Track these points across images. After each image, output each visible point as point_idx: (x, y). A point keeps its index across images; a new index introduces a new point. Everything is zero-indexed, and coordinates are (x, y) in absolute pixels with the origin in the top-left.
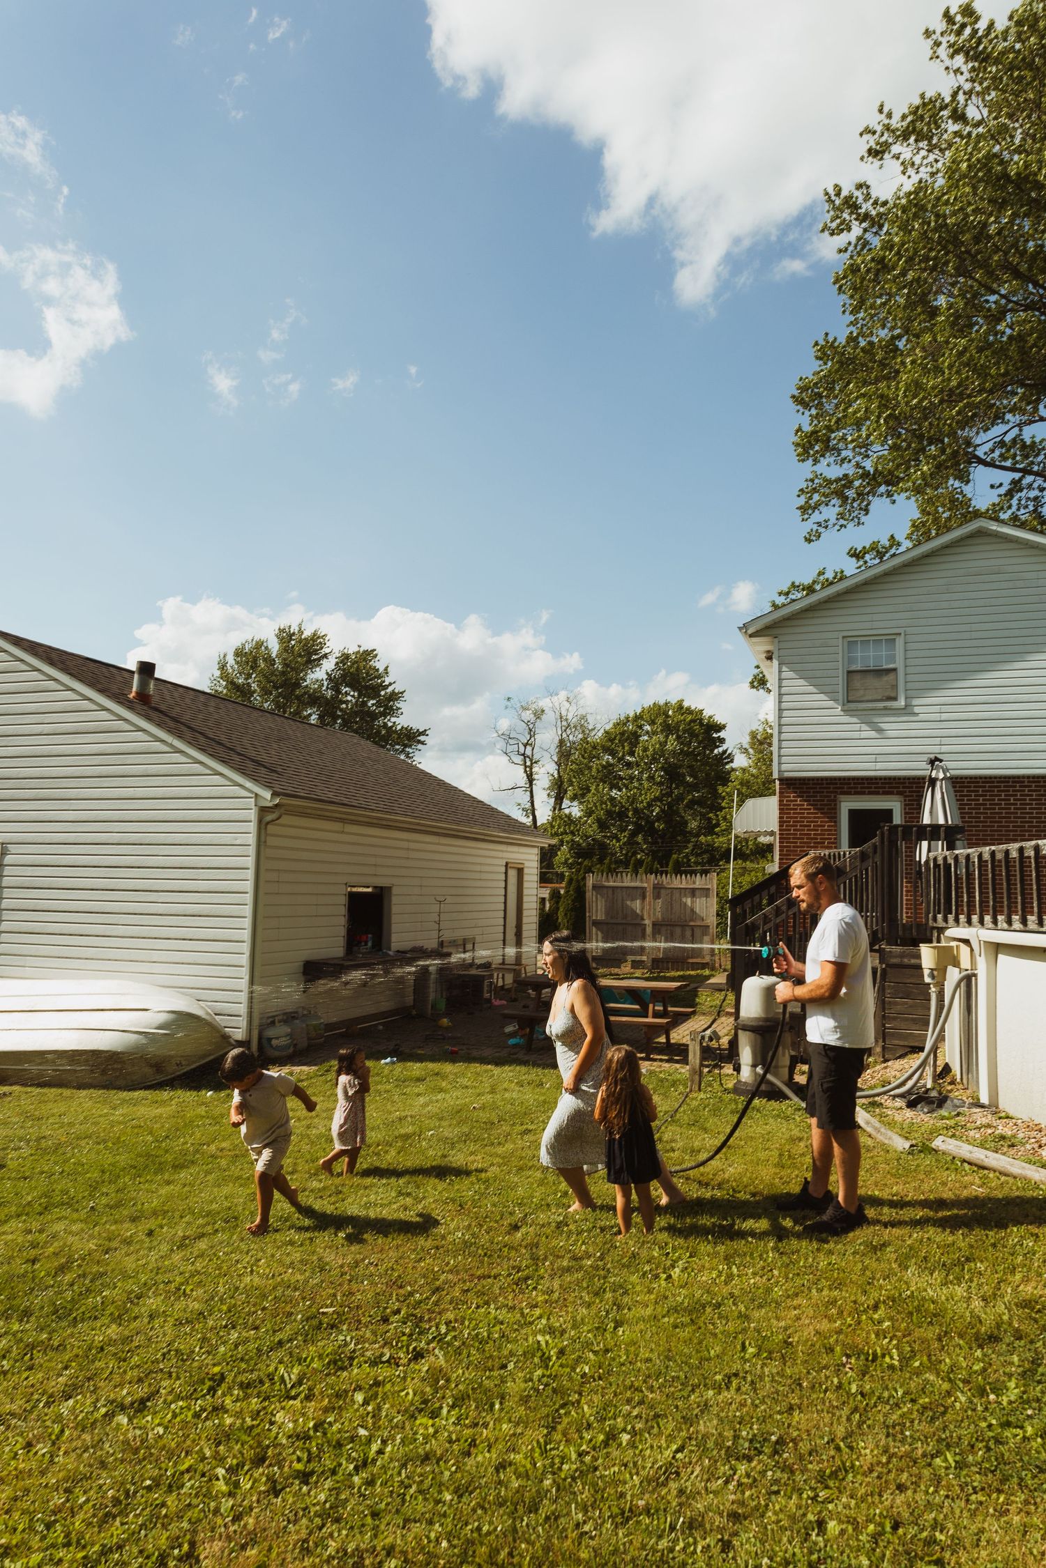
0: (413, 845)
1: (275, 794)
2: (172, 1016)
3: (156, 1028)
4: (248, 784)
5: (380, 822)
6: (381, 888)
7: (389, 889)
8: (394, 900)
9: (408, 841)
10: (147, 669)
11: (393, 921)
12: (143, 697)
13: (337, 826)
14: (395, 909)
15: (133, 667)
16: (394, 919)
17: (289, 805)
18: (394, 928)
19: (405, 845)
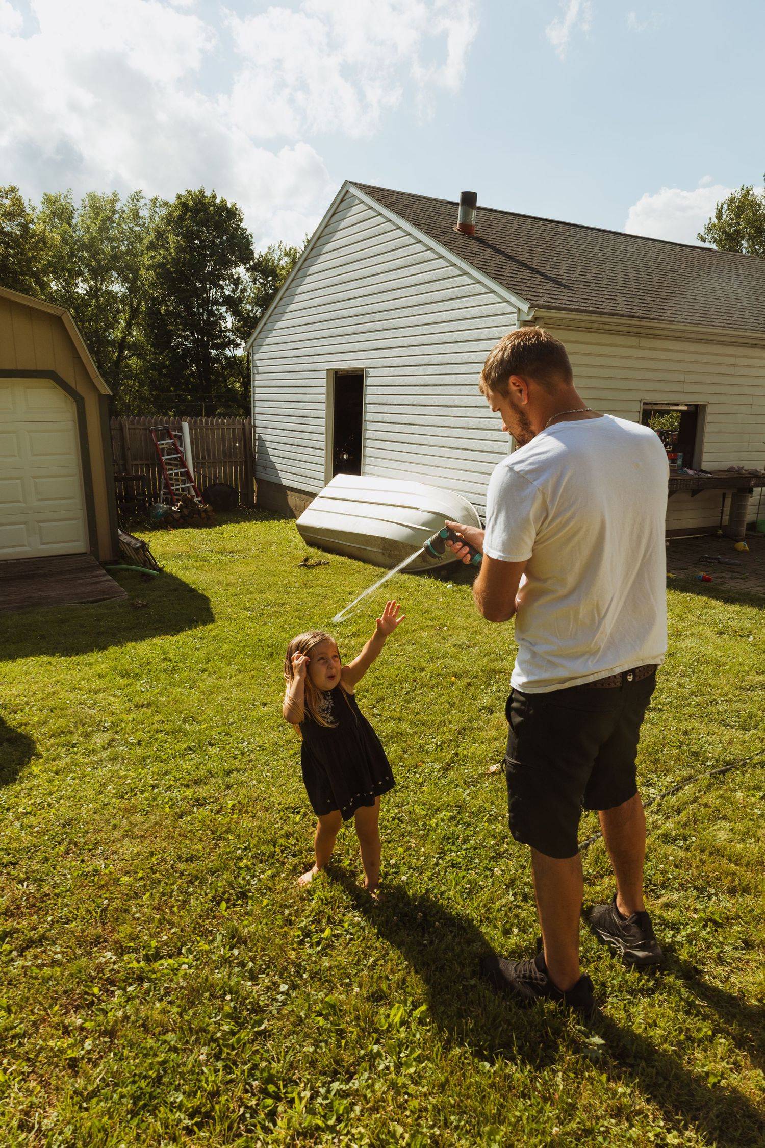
0: (739, 361)
1: (532, 307)
2: (432, 516)
3: (422, 525)
4: (513, 299)
5: (686, 335)
6: (696, 406)
7: (704, 407)
8: (709, 418)
9: (735, 356)
10: (469, 199)
11: (706, 440)
12: (466, 229)
13: (633, 341)
14: (708, 428)
15: (457, 199)
16: (707, 437)
17: (550, 318)
18: (706, 447)
19: (731, 360)
